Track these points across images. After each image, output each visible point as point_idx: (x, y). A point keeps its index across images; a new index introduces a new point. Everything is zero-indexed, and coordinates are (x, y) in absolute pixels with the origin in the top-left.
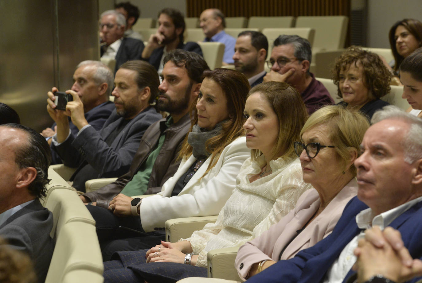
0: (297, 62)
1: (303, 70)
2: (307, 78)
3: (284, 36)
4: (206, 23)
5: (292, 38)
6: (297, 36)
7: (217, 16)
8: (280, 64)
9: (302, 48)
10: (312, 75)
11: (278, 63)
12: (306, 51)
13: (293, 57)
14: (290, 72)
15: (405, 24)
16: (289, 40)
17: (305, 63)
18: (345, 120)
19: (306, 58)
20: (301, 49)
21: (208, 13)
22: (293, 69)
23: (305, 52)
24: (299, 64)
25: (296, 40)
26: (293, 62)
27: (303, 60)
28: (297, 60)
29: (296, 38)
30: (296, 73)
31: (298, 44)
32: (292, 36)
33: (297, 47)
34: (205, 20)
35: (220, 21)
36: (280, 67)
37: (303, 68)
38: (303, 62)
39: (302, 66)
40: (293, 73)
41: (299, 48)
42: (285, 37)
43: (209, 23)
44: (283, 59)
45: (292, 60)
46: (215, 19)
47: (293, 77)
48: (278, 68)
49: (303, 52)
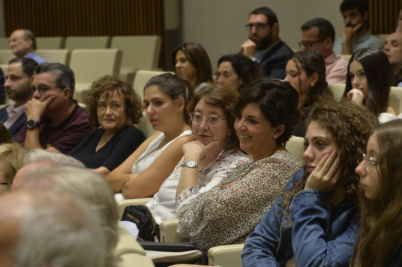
0: (58, 89)
1: (65, 97)
2: (70, 105)
3: (46, 63)
4: (16, 43)
5: (53, 66)
6: (59, 64)
7: (28, 37)
8: (41, 92)
9: (63, 75)
10: (76, 102)
11: (39, 91)
12: (67, 78)
13: (54, 84)
14: (49, 99)
15: (184, 49)
16: (50, 67)
17: (66, 90)
18: (18, 157)
19: (67, 85)
20: (62, 77)
21: (19, 34)
22: (53, 96)
23: (66, 80)
24: (61, 91)
25: (58, 68)
26: (54, 90)
27: (64, 87)
28: (57, 87)
29: (57, 66)
30: (56, 101)
31: (59, 72)
32: (53, 64)
33: (57, 75)
34: (14, 40)
35: (31, 42)
36: (41, 95)
37: (65, 96)
38: (65, 89)
39: (63, 94)
40: (53, 100)
41: (60, 76)
42: (46, 65)
43: (19, 44)
44: (44, 87)
45: (53, 88)
46: (26, 40)
47: (53, 105)
48: (39, 95)
49: (65, 80)
